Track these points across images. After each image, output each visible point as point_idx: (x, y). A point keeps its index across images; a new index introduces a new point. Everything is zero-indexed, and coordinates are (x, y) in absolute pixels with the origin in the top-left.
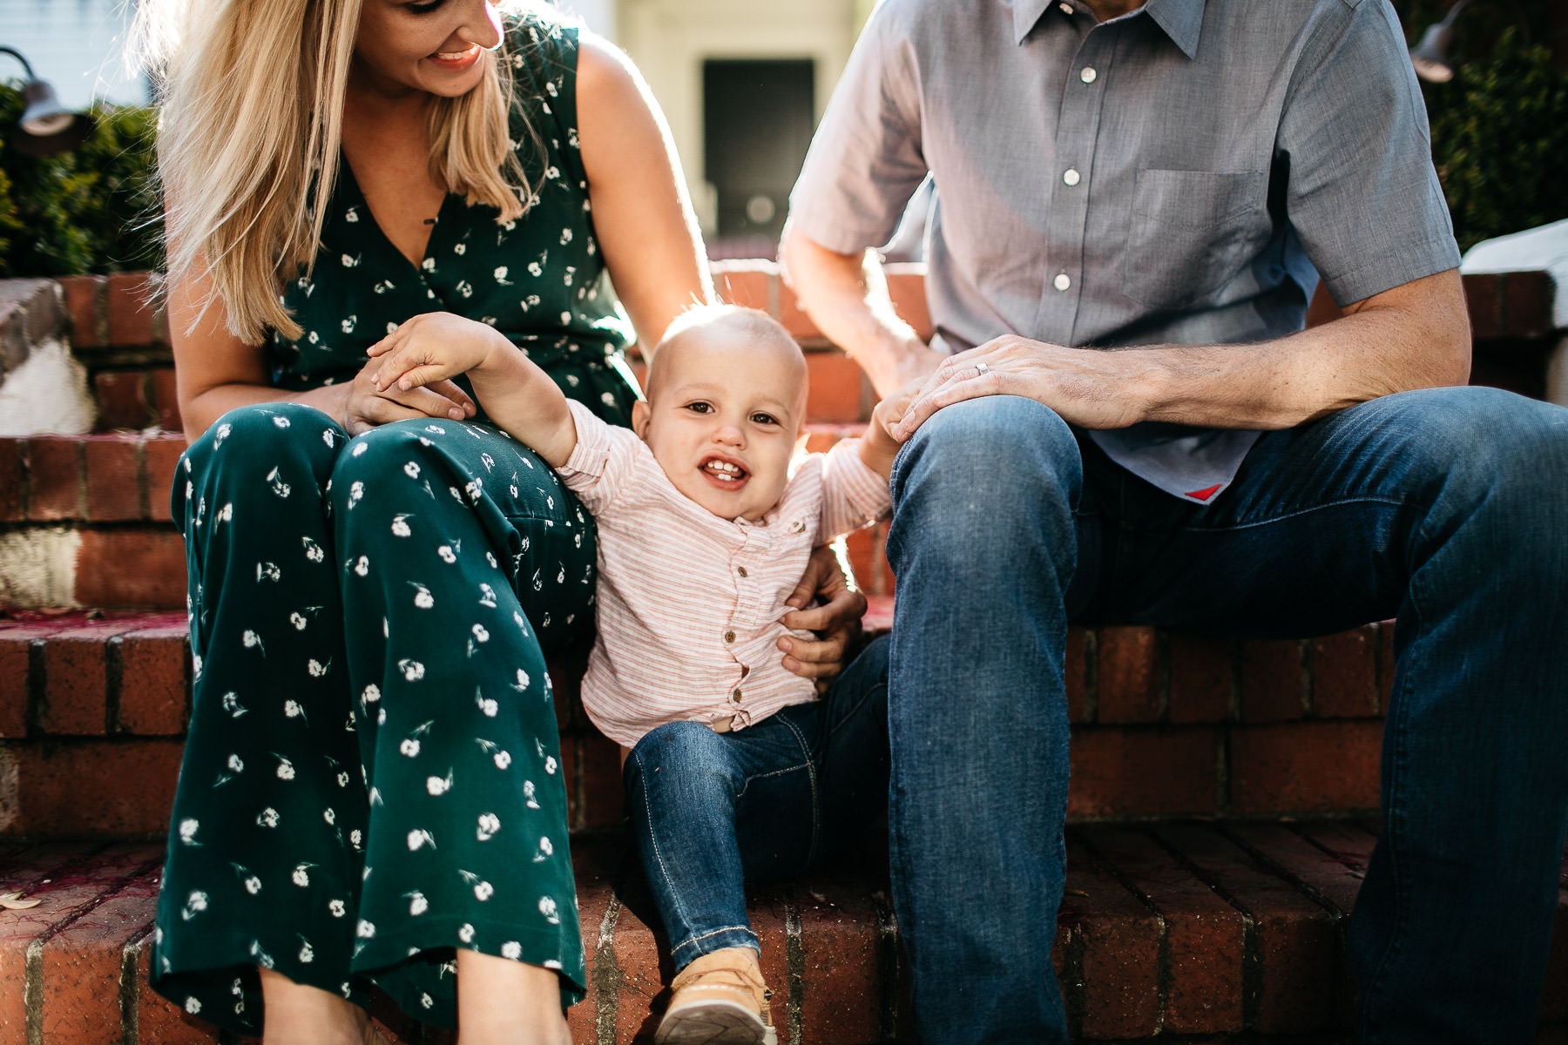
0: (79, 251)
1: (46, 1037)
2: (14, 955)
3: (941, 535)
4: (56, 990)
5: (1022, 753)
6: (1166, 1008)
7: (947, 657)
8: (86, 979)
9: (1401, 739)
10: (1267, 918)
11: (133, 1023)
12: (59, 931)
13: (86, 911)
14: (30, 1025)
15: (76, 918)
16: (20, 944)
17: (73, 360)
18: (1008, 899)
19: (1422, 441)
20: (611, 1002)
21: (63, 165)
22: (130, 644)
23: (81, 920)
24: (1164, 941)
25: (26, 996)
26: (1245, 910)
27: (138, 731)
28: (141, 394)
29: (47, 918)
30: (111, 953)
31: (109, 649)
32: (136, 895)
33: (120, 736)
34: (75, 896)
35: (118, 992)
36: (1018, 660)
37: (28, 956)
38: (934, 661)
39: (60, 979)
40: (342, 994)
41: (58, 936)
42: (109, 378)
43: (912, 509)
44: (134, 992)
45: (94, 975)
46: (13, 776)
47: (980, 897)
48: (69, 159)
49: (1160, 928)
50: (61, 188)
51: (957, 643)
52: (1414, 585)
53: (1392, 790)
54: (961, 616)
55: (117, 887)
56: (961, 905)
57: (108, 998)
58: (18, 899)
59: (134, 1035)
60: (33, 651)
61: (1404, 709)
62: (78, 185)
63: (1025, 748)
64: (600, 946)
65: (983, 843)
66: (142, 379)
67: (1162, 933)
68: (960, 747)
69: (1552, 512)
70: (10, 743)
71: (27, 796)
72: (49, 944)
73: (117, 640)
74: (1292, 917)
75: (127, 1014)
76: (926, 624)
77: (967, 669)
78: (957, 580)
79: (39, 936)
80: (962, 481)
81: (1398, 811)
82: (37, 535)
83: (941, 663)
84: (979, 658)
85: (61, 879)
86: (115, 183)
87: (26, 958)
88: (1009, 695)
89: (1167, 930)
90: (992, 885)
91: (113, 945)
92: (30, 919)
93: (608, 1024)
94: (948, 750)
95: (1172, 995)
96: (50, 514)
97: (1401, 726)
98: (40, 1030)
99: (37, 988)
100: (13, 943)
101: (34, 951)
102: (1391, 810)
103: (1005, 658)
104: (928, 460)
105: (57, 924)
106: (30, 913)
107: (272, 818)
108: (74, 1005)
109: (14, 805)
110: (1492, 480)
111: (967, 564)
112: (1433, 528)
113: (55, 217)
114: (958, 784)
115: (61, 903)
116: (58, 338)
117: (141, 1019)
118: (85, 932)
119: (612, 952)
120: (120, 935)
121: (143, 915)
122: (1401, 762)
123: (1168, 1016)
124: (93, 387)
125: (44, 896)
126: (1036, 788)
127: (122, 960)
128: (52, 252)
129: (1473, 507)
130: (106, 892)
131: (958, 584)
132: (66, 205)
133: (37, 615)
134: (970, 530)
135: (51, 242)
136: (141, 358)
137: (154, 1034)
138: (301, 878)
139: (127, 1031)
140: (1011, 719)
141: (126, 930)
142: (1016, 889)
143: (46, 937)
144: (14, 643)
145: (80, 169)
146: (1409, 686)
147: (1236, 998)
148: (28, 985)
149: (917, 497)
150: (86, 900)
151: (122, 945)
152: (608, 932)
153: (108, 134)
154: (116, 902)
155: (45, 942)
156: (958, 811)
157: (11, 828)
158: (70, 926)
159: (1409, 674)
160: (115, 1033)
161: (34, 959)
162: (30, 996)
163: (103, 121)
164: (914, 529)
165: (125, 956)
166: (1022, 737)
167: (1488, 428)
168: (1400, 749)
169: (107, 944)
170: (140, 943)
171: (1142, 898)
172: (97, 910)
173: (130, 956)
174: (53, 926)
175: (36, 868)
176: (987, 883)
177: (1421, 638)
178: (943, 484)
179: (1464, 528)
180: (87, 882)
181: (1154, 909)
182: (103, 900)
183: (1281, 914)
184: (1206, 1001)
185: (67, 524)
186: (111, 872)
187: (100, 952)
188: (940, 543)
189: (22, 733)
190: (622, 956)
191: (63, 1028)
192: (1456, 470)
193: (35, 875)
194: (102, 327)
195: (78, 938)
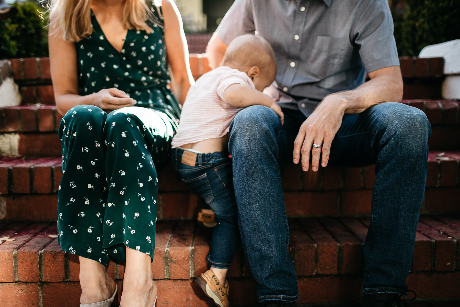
0: (14, 48)
1: (19, 275)
2: (10, 253)
3: (239, 146)
4: (21, 262)
5: (269, 201)
6: (317, 268)
7: (245, 178)
8: (29, 260)
9: (375, 197)
10: (344, 244)
11: (42, 271)
12: (21, 247)
13: (28, 242)
14: (15, 272)
15: (25, 243)
16: (11, 250)
17: (15, 83)
18: (269, 239)
19: (381, 118)
20: (168, 266)
21: (8, 22)
22: (36, 168)
23: (27, 244)
24: (316, 251)
25: (13, 264)
26: (338, 241)
27: (39, 192)
28: (34, 93)
29: (17, 243)
30: (35, 253)
31: (30, 170)
32: (40, 237)
33: (34, 193)
34: (24, 238)
35: (37, 263)
36: (264, 177)
37: (14, 253)
38: (242, 179)
39: (22, 260)
40: (99, 261)
41: (21, 248)
42: (25, 88)
43: (232, 140)
44: (42, 263)
45: (31, 258)
46: (4, 204)
47: (262, 240)
48: (10, 20)
49: (315, 247)
50: (7, 29)
51: (247, 174)
52: (379, 157)
53: (373, 210)
54: (247, 167)
55: (35, 235)
56: (257, 242)
57: (35, 265)
58: (9, 238)
59: (42, 274)
60: (9, 170)
61: (376, 189)
62: (12, 27)
63: (269, 199)
64: (165, 251)
65: (260, 225)
66: (34, 89)
67: (316, 248)
68: (251, 201)
69: (413, 137)
70: (3, 195)
71: (9, 210)
72: (19, 250)
73: (32, 167)
74: (351, 244)
75: (40, 269)
76: (239, 170)
77: (250, 180)
78: (244, 158)
79: (16, 248)
80: (243, 132)
81: (374, 216)
82: (7, 135)
83: (244, 180)
84: (253, 178)
85: (20, 232)
86: (23, 26)
87: (13, 254)
88: (263, 186)
89: (317, 247)
90: (264, 236)
91: (36, 251)
92: (13, 244)
93: (168, 271)
94: (248, 202)
95: (318, 264)
96: (11, 129)
97: (375, 194)
98: (18, 273)
99: (16, 262)
100: (9, 250)
101: (15, 252)
102: (373, 216)
103: (260, 176)
104: (234, 127)
105: (20, 245)
106: (13, 242)
107: (83, 214)
108: (26, 266)
109: (5, 212)
110: (398, 129)
111: (246, 153)
112: (383, 141)
113: (6, 38)
114: (252, 211)
115: (21, 240)
116: (10, 77)
117: (44, 270)
118: (28, 247)
119: (169, 252)
120: (38, 248)
121: (43, 243)
122: (375, 203)
123: (317, 270)
124: (21, 91)
125: (16, 237)
126: (274, 210)
127: (38, 255)
128: (6, 49)
129: (393, 136)
130: (32, 236)
131: (245, 159)
132: (9, 34)
133: (9, 159)
134: (246, 144)
135: (5, 46)
136: (34, 82)
137: (47, 274)
138: (90, 231)
139: (40, 273)
140: (264, 192)
141: (39, 247)
142: (271, 236)
143: (18, 248)
144: (4, 168)
145: (12, 23)
146: (378, 183)
147: (336, 265)
148: (14, 261)
149: (233, 137)
150: (27, 239)
151: (38, 251)
152: (168, 247)
153: (21, 11)
154: (36, 239)
155: (18, 250)
156: (253, 218)
157: (4, 219)
158: (24, 246)
159: (378, 180)
160: (37, 274)
161: (15, 254)
162: (14, 264)
163: (19, 8)
164: (233, 145)
165: (39, 254)
166: (268, 196)
167: (397, 115)
168: (375, 200)
169: (34, 250)
170: (43, 250)
171: (312, 239)
172: (30, 241)
173: (41, 254)
174: (19, 246)
175: (13, 230)
176: (263, 236)
177: (381, 170)
178: (238, 133)
179: (390, 142)
180: (27, 234)
181: (314, 241)
182: (32, 239)
183: (348, 243)
184: (328, 266)
185: (15, 132)
186: (33, 231)
187: (33, 253)
188: (239, 148)
189: (7, 193)
190: (171, 254)
191: (24, 273)
192: (389, 126)
193: (13, 232)
194: (22, 74)
195: (26, 249)
